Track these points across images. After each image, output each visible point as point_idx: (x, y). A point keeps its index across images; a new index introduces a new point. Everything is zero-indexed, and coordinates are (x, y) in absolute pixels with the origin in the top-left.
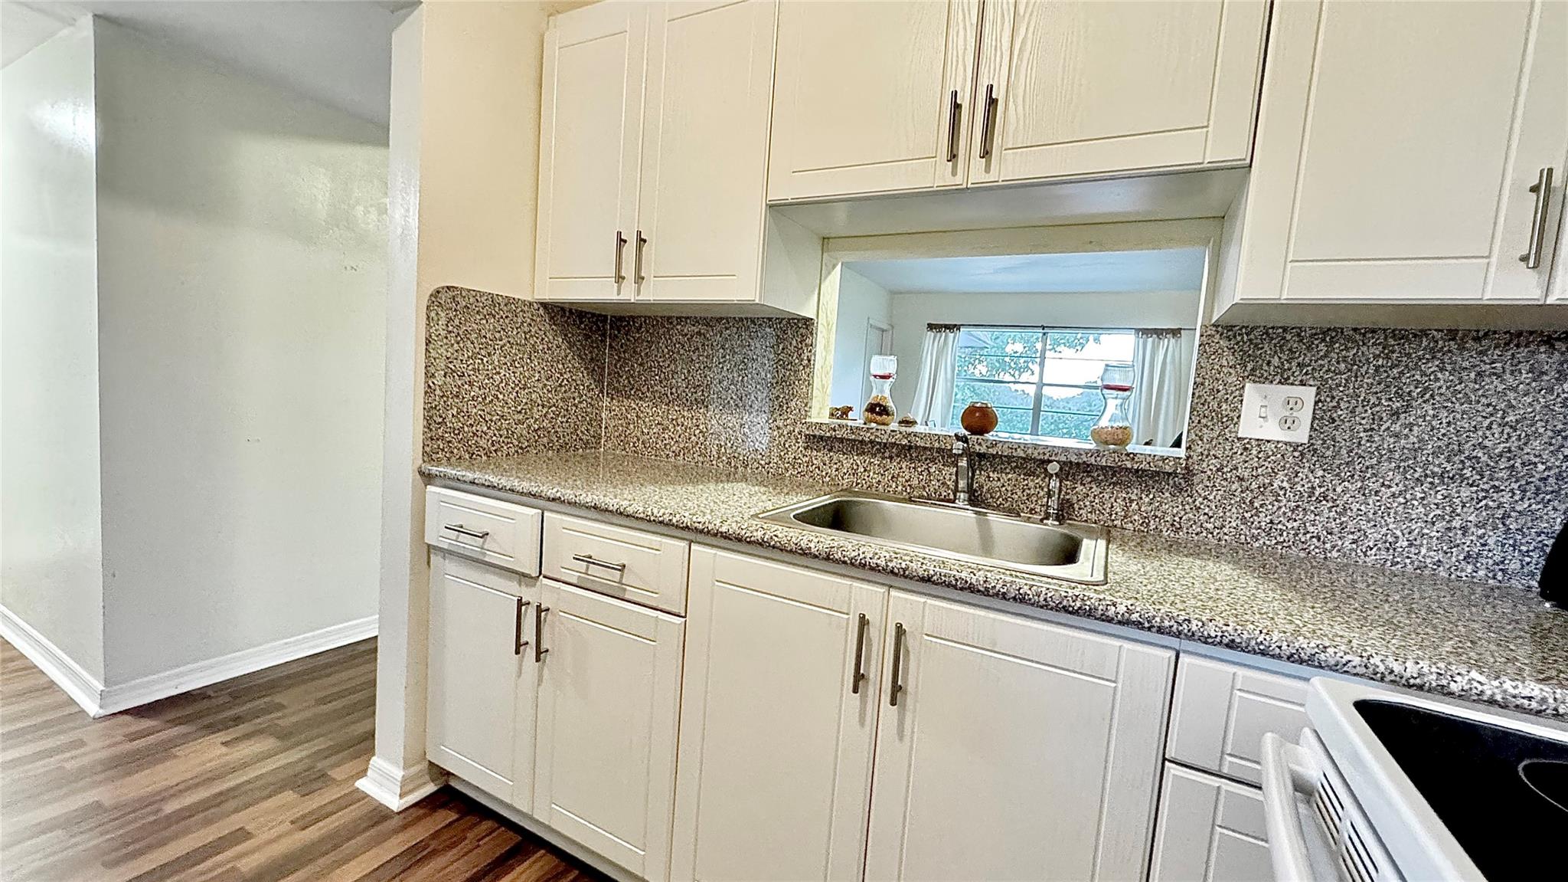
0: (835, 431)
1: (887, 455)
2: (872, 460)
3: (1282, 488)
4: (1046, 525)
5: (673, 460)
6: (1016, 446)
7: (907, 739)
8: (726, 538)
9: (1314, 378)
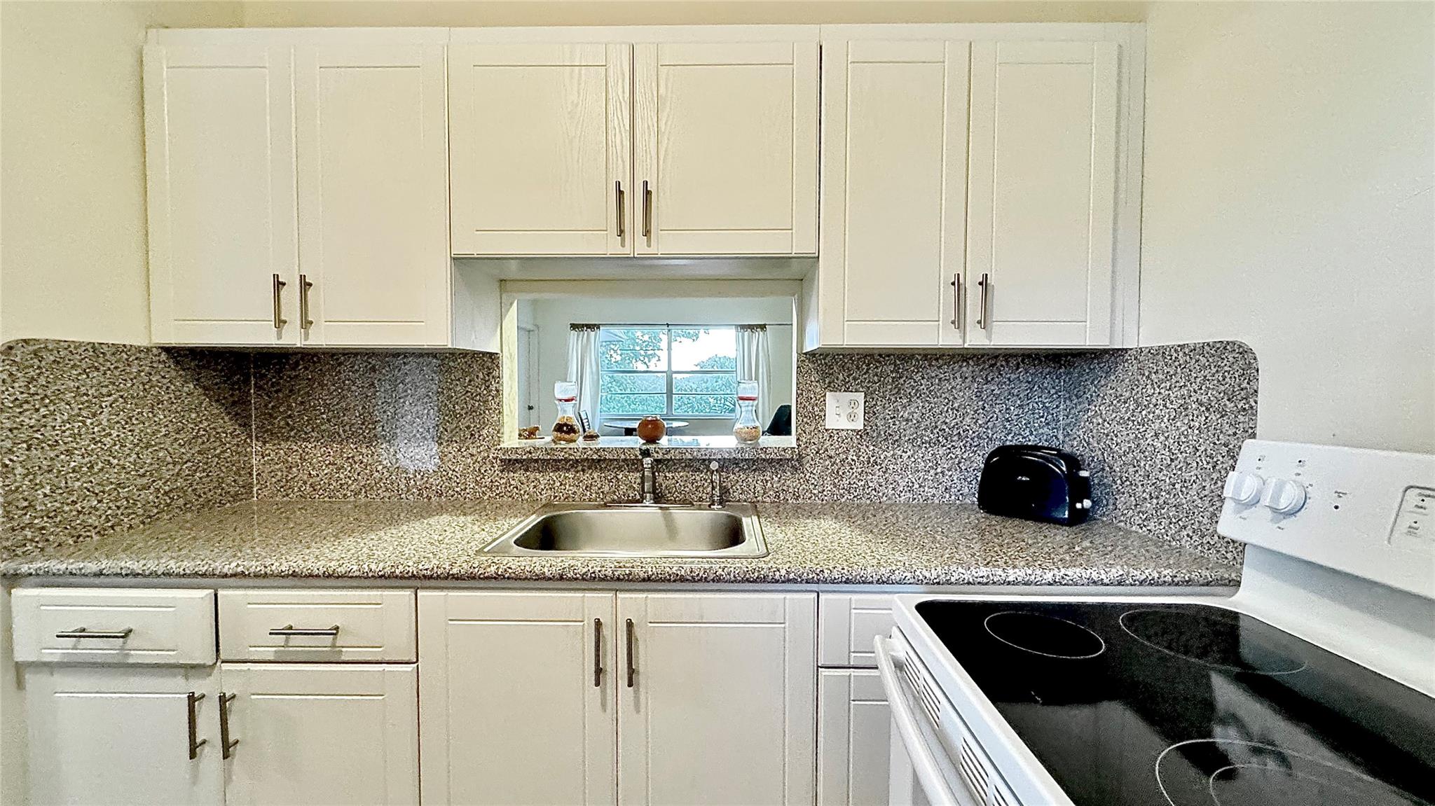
0: (531, 453)
1: (580, 468)
2: (567, 475)
3: (853, 460)
4: (714, 509)
5: (352, 499)
6: (684, 451)
7: (643, 710)
8: (457, 579)
9: (863, 387)
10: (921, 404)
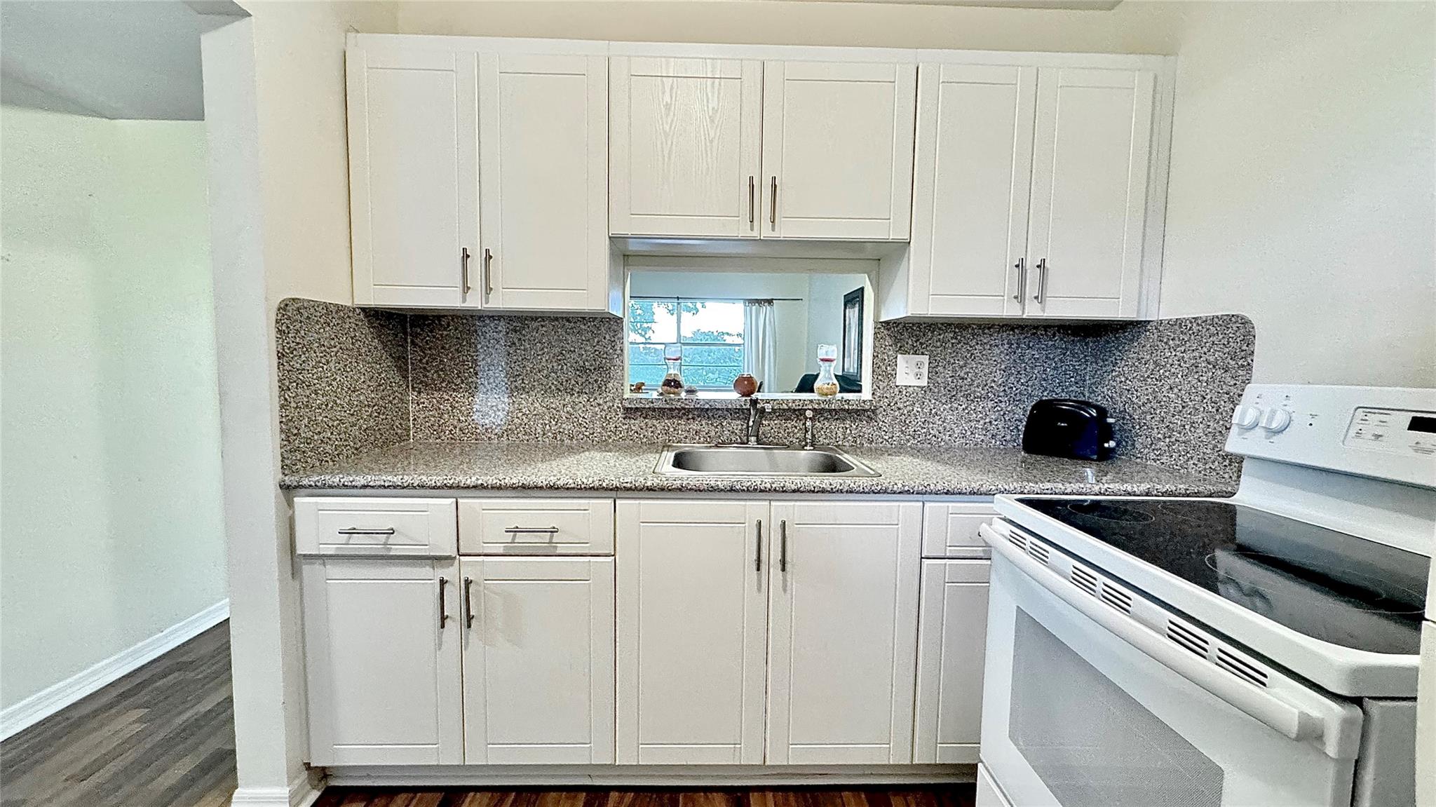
0: (653, 403)
1: (690, 416)
2: (680, 422)
4: (806, 450)
6: (781, 402)
7: (789, 592)
8: (652, 490)
9: (927, 351)
10: (975, 366)
